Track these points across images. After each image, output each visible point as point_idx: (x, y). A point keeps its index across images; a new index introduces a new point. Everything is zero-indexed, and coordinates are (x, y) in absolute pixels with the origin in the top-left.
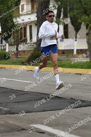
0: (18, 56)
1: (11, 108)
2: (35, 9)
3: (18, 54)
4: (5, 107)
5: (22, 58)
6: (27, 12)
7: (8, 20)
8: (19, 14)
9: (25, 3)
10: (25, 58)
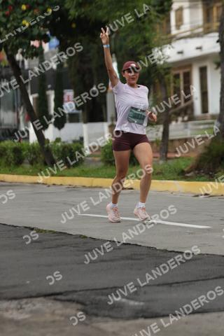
0: (169, 155)
1: (148, 301)
2: (215, 19)
3: (170, 150)
4: (132, 299)
5: (179, 160)
6: (191, 30)
7: (139, 54)
8: (169, 36)
9: (186, 4)
10: (189, 159)
